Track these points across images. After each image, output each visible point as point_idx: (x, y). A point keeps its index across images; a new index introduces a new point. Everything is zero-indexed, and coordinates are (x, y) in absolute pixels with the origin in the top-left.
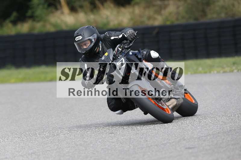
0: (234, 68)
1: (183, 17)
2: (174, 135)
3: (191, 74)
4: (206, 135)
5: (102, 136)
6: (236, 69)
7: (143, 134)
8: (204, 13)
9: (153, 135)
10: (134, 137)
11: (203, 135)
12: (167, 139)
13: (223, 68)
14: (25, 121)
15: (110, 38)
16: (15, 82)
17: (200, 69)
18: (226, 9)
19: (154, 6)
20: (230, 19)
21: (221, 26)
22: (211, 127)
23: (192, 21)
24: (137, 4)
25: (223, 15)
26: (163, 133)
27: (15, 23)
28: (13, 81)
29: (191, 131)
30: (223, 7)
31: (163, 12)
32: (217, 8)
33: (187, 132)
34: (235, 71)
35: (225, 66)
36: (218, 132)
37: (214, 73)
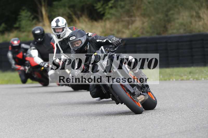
0: (190, 77)
1: (147, 32)
2: (137, 134)
4: (164, 134)
5: (75, 132)
6: (192, 78)
7: (110, 132)
8: (165, 29)
11: (162, 134)
13: (181, 76)
15: (96, 41)
18: (185, 26)
19: (122, 21)
20: (188, 34)
21: (179, 40)
22: (169, 128)
23: (155, 35)
24: (109, 19)
25: (182, 31)
27: (3, 33)
29: (152, 130)
30: (182, 24)
31: (130, 27)
32: (177, 25)
33: (149, 131)
34: (192, 79)
35: (182, 75)
36: (175, 132)
37: (173, 80)
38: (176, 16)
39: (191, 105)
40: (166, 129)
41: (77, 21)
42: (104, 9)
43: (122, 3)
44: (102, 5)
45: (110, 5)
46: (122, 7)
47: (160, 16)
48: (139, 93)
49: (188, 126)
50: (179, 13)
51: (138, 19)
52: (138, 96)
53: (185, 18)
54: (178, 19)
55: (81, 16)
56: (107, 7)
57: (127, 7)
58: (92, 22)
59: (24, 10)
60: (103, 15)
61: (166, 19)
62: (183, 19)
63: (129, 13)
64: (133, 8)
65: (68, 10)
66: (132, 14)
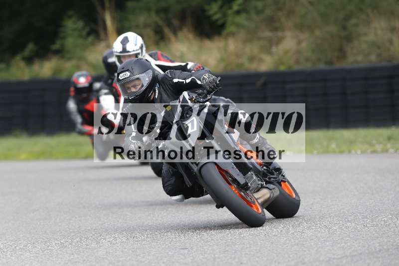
0: (389, 146)
1: (307, 60)
2: (287, 255)
3: (318, 153)
4: (339, 257)
5: (168, 252)
6: (392, 148)
7: (236, 252)
8: (342, 53)
9: (252, 253)
10: (221, 255)
11: (336, 256)
12: (275, 262)
13: (372, 145)
14: (42, 224)
16: (27, 159)
17: (333, 146)
18: (379, 47)
19: (260, 39)
20: (384, 64)
21: (368, 75)
22: (349, 244)
23: (322, 66)
24: (232, 34)
25: (373, 58)
26: (269, 250)
27: (29, 60)
28: (23, 156)
29: (316, 248)
30: (373, 44)
31: (274, 49)
32: (364, 46)
33: (309, 251)
34: (391, 150)
35: (374, 142)
36: (360, 252)
37: (356, 152)
38: (362, 29)
39: (390, 201)
40: (343, 248)
41: (173, 38)
42: (225, 15)
43: (259, 5)
44: (221, 7)
45: (235, 7)
46: (259, 12)
47: (333, 28)
48: (259, 184)
49: (386, 240)
50: (367, 23)
51: (288, 34)
52: (258, 191)
53: (379, 32)
54: (365, 34)
55: (180, 28)
56: (230, 12)
57: (268, 12)
59: (70, 17)
60: (223, 26)
61: (343, 34)
62: (376, 34)
63: (272, 23)
64: (280, 14)
65: (155, 18)
66: (277, 24)
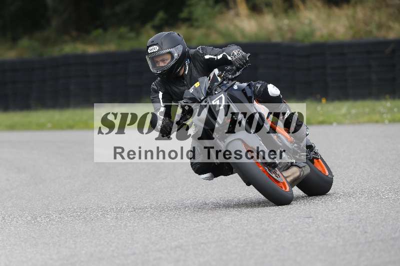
5: (293, 221)
7: (360, 221)
9: (377, 222)
10: (346, 224)
15: (203, 57)
41: (301, 6)
48: (289, 163)
52: (287, 169)
58: (330, 7)
